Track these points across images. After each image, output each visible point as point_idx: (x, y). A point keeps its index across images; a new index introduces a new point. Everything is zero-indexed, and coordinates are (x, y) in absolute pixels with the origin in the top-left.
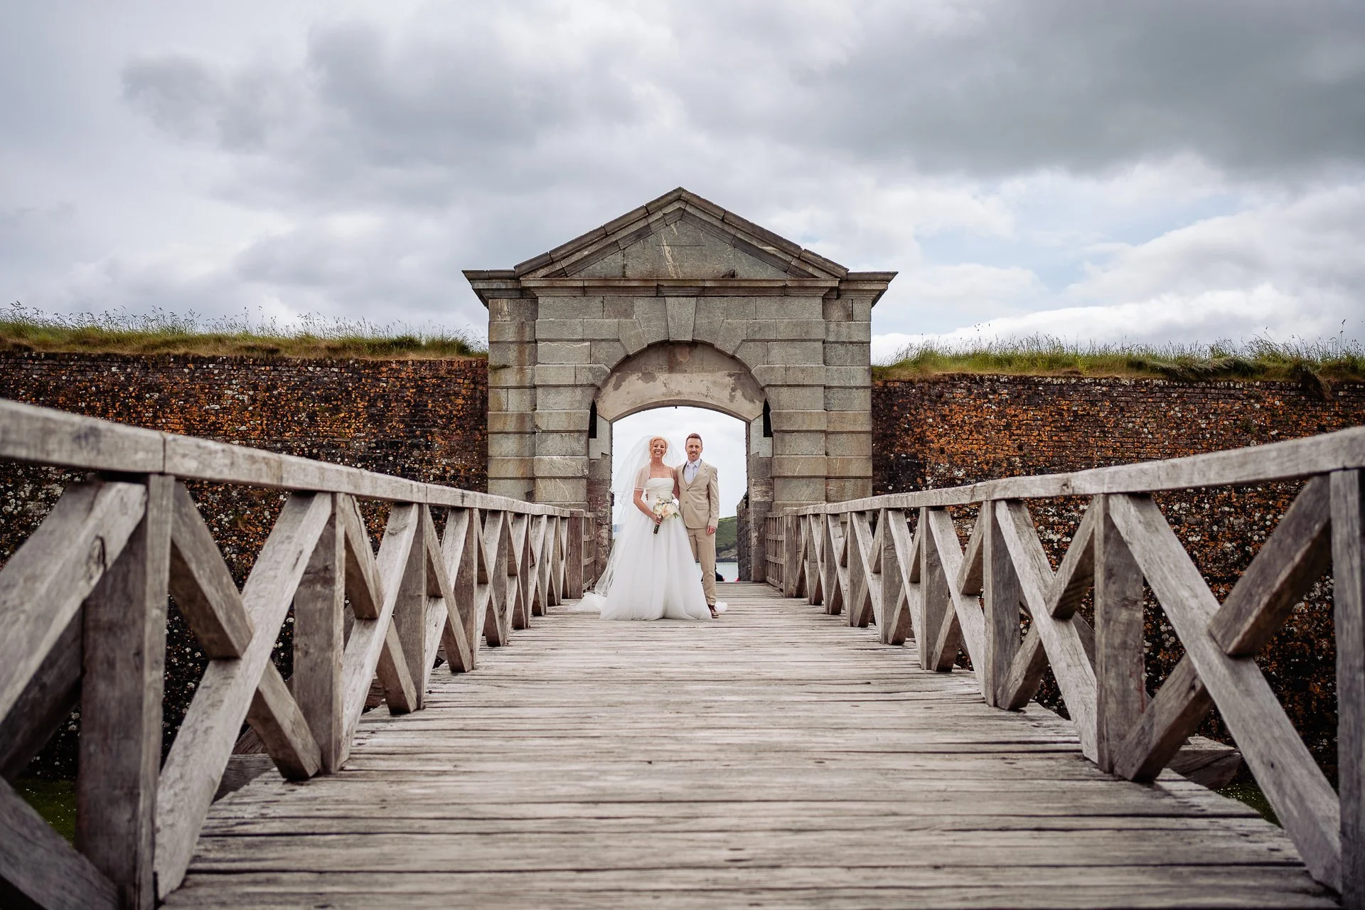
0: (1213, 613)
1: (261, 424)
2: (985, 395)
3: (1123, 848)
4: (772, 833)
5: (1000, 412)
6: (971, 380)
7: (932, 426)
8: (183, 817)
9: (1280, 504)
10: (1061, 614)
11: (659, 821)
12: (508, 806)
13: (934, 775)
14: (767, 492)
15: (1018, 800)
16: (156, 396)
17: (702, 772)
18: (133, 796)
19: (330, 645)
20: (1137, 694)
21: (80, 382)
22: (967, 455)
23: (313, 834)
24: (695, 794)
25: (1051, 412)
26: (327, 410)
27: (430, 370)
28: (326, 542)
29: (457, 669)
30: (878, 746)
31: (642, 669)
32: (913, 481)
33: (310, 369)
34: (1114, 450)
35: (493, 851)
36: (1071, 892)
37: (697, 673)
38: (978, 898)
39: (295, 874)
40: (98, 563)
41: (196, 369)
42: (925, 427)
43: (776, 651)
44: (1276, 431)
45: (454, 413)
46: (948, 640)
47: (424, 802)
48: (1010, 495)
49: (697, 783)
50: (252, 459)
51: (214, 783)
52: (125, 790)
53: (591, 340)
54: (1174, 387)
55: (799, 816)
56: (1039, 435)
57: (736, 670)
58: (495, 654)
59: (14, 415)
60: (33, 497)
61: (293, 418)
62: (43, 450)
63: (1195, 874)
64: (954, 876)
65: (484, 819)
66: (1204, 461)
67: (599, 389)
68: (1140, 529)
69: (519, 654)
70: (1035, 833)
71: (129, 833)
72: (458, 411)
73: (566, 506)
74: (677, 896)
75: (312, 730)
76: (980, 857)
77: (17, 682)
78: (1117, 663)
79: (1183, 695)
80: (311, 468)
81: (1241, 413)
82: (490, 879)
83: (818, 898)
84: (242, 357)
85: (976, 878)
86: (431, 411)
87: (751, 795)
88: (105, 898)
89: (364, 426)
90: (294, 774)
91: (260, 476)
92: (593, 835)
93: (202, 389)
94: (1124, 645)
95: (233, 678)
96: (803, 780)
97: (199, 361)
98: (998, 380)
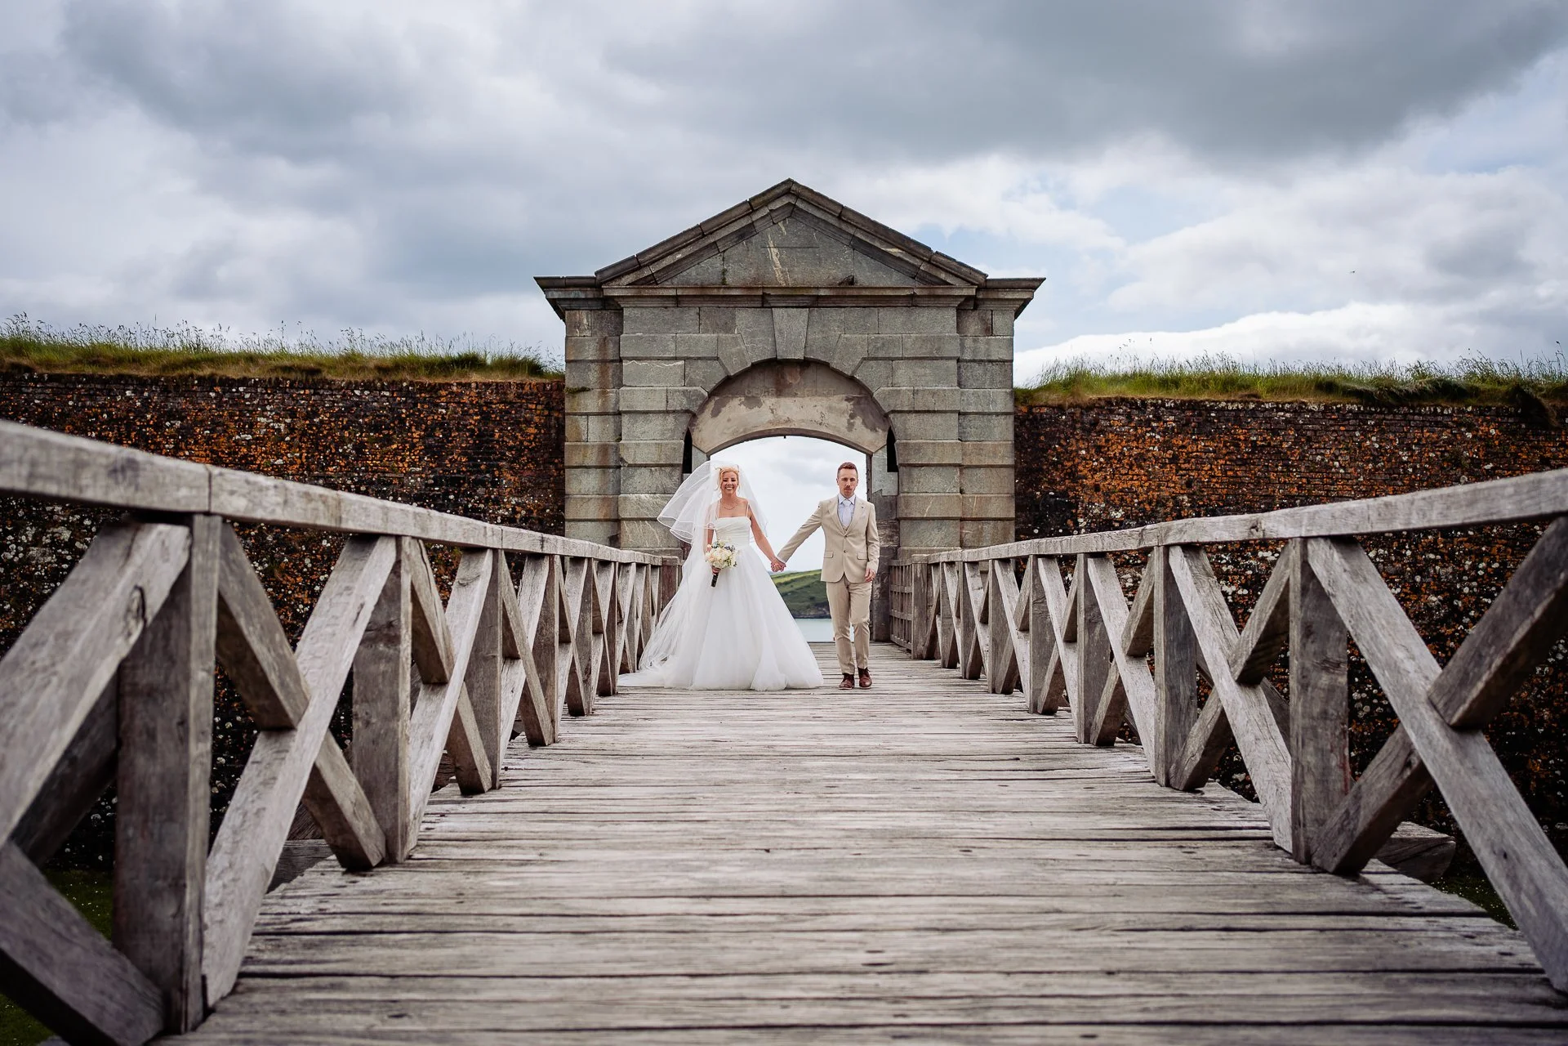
0: (1434, 677)
1: (300, 457)
2: (1148, 422)
3: (1327, 952)
4: (916, 933)
5: (1165, 442)
6: (1132, 404)
7: (1085, 459)
8: (233, 911)
9: (1495, 551)
10: (1248, 679)
11: (782, 919)
12: (606, 901)
13: (1099, 866)
14: (891, 536)
15: (1201, 895)
16: (178, 424)
17: (828, 862)
18: (178, 888)
19: (395, 714)
20: (1340, 772)
21: (90, 408)
22: (1127, 494)
23: (381, 932)
24: (822, 887)
25: (1226, 442)
26: (377, 440)
27: (497, 393)
28: (390, 594)
29: (536, 742)
30: (1034, 832)
31: (751, 743)
32: (1063, 524)
33: (357, 392)
34: (1300, 487)
35: (590, 953)
36: (1270, 1002)
37: (816, 747)
38: (1161, 1009)
39: (363, 978)
40: (136, 618)
41: (224, 393)
42: (1077, 460)
43: (906, 721)
44: (1491, 465)
45: (526, 443)
46: (1110, 709)
47: (507, 895)
48: (1186, 539)
49: (823, 874)
50: (307, 496)
51: (267, 873)
52: (170, 880)
53: (685, 359)
54: (1371, 413)
55: (945, 913)
56: (1211, 469)
57: (863, 744)
58: (578, 725)
59: (43, 445)
60: (36, 542)
61: (337, 450)
62: (76, 486)
63: (1413, 982)
64: (1132, 983)
65: (578, 916)
66: (1424, 499)
67: (694, 416)
68: (1345, 579)
69: (606, 725)
70: (1223, 934)
71: (174, 931)
72: (530, 441)
73: (656, 553)
74: (809, 1006)
75: (375, 812)
76: (1160, 961)
77: (49, 755)
78: (1316, 735)
79: (1397, 773)
80: (373, 508)
81: (1449, 443)
82: (589, 985)
83: (974, 1008)
84: (277, 379)
85: (1157, 985)
86: (498, 442)
87: (888, 888)
88: (148, 1005)
89: (421, 459)
90: (355, 863)
91: (317, 517)
92: (706, 935)
93: (231, 416)
94: (1324, 715)
95: (287, 751)
96: (948, 871)
97: (228, 383)
98: (1163, 405)
